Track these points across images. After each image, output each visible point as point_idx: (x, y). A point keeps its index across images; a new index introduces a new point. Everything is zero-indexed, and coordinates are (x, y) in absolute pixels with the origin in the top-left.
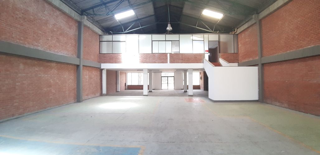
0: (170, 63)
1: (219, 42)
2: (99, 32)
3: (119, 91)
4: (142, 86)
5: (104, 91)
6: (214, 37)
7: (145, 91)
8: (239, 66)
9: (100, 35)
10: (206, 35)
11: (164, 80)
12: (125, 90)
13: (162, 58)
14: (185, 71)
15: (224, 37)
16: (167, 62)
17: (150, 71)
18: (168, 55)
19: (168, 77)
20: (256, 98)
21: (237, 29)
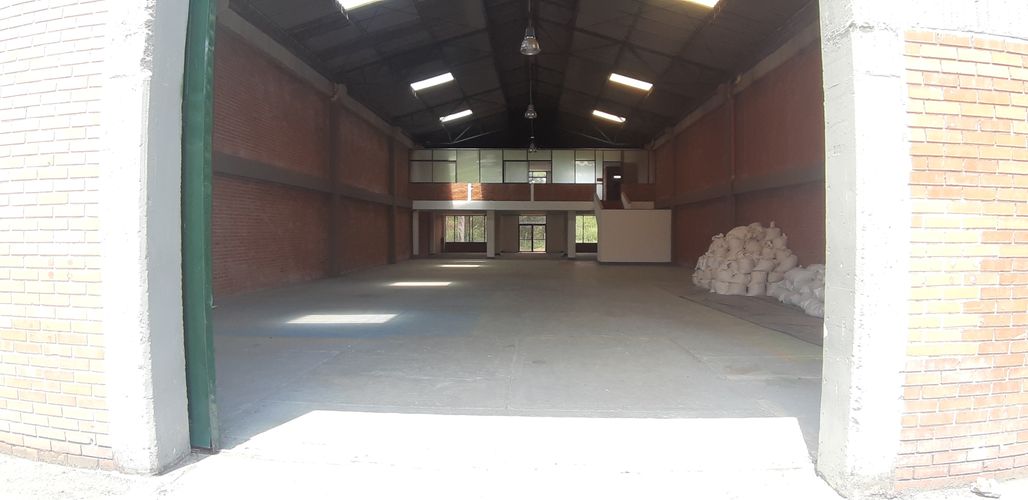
0: (535, 200)
1: (622, 163)
2: (408, 143)
3: (434, 252)
4: (485, 244)
5: (416, 251)
6: (613, 155)
7: (491, 252)
8: (656, 208)
9: (410, 150)
10: (599, 152)
11: (524, 232)
12: (442, 252)
13: (521, 191)
14: (565, 213)
15: (630, 156)
16: (529, 200)
17: (498, 214)
18: (532, 188)
19: (532, 225)
20: (668, 259)
21: (655, 140)
